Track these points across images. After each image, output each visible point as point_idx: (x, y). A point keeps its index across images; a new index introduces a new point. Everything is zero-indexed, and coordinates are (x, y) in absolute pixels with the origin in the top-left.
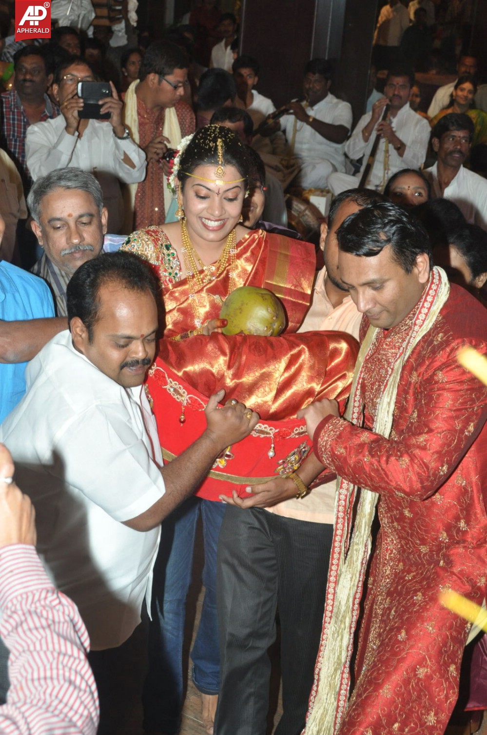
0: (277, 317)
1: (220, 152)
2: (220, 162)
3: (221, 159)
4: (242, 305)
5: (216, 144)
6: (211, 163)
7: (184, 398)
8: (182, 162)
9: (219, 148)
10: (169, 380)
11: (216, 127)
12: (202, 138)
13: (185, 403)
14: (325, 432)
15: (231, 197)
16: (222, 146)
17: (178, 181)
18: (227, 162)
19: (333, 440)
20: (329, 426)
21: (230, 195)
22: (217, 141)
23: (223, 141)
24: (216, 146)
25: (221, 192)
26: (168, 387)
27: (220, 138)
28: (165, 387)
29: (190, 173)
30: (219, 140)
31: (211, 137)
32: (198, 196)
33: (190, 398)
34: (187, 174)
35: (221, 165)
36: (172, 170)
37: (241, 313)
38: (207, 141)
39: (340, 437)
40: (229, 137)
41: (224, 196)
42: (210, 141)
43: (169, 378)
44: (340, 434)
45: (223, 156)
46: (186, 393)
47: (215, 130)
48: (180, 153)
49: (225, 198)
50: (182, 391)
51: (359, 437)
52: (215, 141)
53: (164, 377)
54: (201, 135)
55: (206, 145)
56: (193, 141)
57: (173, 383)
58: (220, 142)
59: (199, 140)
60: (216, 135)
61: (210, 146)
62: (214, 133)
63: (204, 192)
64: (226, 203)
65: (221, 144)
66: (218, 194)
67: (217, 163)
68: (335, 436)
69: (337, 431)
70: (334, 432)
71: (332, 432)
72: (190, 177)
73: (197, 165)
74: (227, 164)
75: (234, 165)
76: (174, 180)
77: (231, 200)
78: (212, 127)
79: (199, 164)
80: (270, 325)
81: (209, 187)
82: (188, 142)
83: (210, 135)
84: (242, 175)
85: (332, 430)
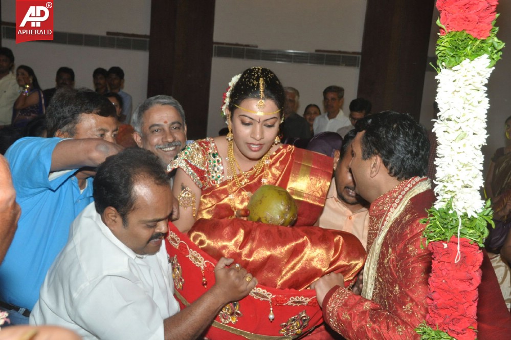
0: (289, 210)
1: (262, 88)
2: (261, 97)
3: (262, 95)
4: (262, 197)
5: (259, 82)
6: (254, 97)
7: (201, 263)
8: (232, 97)
9: (261, 86)
10: (190, 250)
11: (259, 69)
12: (247, 78)
13: (202, 268)
14: (333, 300)
15: (269, 124)
16: (263, 84)
17: (228, 111)
18: (267, 96)
19: (339, 307)
20: (336, 295)
21: (269, 123)
22: (259, 80)
23: (264, 80)
24: (259, 84)
25: (261, 120)
26: (190, 256)
27: (262, 77)
28: (187, 256)
29: (238, 105)
30: (261, 79)
31: (255, 77)
32: (244, 123)
33: (206, 263)
34: (236, 106)
35: (263, 99)
36: (225, 101)
37: (260, 204)
38: (251, 80)
39: (345, 305)
40: (269, 77)
41: (264, 123)
42: (254, 80)
43: (190, 249)
44: (346, 302)
45: (264, 92)
46: (203, 259)
47: (258, 72)
48: (231, 89)
49: (264, 125)
50: (200, 258)
51: (362, 305)
52: (258, 79)
53: (186, 248)
54: (247, 75)
55: (250, 83)
56: (240, 80)
57: (193, 252)
58: (261, 81)
59: (245, 79)
60: (258, 75)
61: (253, 83)
62: (257, 73)
63: (248, 120)
64: (265, 128)
65: (262, 82)
66: (259, 122)
67: (258, 97)
68: (341, 304)
69: (342, 300)
70: (340, 300)
71: (338, 300)
72: (237, 108)
73: (243, 99)
74: (267, 98)
75: (273, 99)
76: (225, 109)
77: (270, 126)
78: (256, 69)
79: (245, 98)
80: (283, 214)
81: (252, 117)
82: (237, 80)
83: (254, 75)
84: (278, 107)
85: (338, 299)
